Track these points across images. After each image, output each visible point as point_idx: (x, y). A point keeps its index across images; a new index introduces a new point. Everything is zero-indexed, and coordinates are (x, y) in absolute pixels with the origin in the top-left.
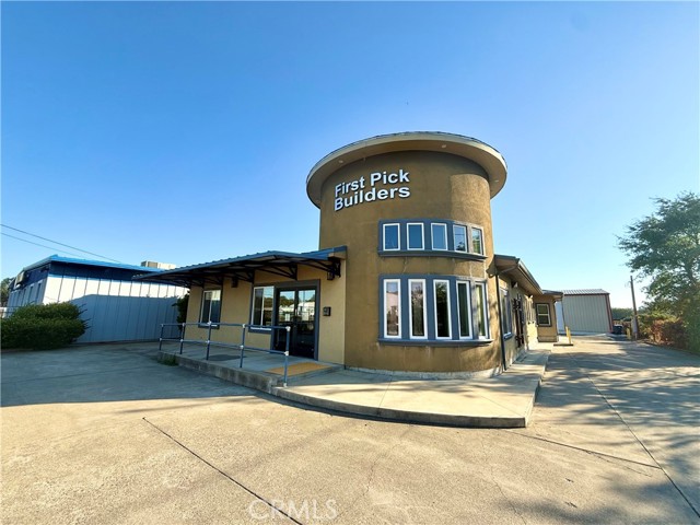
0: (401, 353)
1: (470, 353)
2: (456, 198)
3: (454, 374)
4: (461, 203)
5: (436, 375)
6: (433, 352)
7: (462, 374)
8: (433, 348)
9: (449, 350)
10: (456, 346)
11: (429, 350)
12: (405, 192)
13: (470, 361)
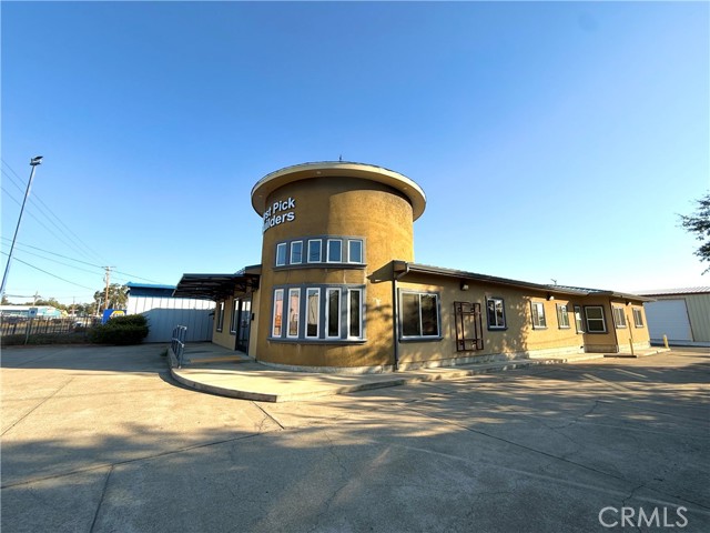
0: (279, 349)
1: (338, 351)
2: (334, 215)
3: (319, 368)
4: (339, 219)
5: (304, 368)
6: (302, 349)
7: (327, 368)
8: (303, 345)
9: (316, 348)
10: (323, 344)
11: (299, 347)
12: (291, 216)
13: (336, 357)
